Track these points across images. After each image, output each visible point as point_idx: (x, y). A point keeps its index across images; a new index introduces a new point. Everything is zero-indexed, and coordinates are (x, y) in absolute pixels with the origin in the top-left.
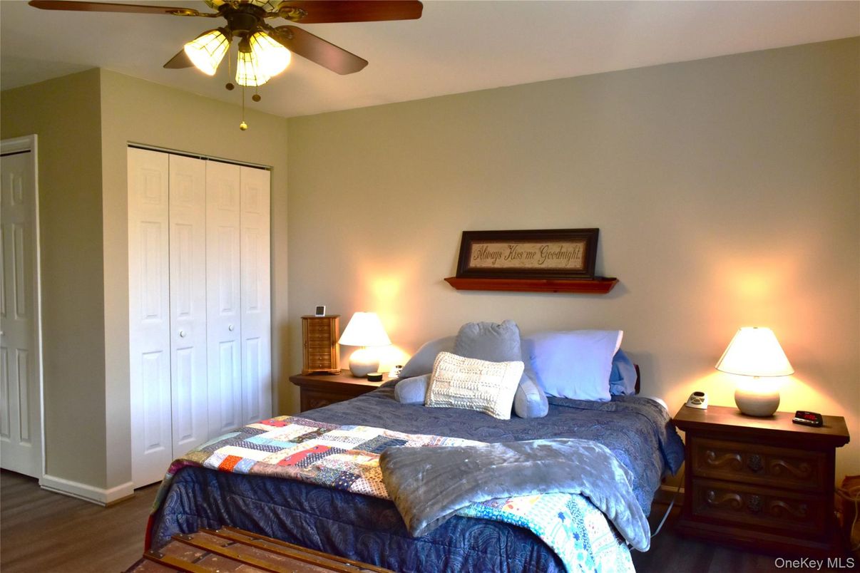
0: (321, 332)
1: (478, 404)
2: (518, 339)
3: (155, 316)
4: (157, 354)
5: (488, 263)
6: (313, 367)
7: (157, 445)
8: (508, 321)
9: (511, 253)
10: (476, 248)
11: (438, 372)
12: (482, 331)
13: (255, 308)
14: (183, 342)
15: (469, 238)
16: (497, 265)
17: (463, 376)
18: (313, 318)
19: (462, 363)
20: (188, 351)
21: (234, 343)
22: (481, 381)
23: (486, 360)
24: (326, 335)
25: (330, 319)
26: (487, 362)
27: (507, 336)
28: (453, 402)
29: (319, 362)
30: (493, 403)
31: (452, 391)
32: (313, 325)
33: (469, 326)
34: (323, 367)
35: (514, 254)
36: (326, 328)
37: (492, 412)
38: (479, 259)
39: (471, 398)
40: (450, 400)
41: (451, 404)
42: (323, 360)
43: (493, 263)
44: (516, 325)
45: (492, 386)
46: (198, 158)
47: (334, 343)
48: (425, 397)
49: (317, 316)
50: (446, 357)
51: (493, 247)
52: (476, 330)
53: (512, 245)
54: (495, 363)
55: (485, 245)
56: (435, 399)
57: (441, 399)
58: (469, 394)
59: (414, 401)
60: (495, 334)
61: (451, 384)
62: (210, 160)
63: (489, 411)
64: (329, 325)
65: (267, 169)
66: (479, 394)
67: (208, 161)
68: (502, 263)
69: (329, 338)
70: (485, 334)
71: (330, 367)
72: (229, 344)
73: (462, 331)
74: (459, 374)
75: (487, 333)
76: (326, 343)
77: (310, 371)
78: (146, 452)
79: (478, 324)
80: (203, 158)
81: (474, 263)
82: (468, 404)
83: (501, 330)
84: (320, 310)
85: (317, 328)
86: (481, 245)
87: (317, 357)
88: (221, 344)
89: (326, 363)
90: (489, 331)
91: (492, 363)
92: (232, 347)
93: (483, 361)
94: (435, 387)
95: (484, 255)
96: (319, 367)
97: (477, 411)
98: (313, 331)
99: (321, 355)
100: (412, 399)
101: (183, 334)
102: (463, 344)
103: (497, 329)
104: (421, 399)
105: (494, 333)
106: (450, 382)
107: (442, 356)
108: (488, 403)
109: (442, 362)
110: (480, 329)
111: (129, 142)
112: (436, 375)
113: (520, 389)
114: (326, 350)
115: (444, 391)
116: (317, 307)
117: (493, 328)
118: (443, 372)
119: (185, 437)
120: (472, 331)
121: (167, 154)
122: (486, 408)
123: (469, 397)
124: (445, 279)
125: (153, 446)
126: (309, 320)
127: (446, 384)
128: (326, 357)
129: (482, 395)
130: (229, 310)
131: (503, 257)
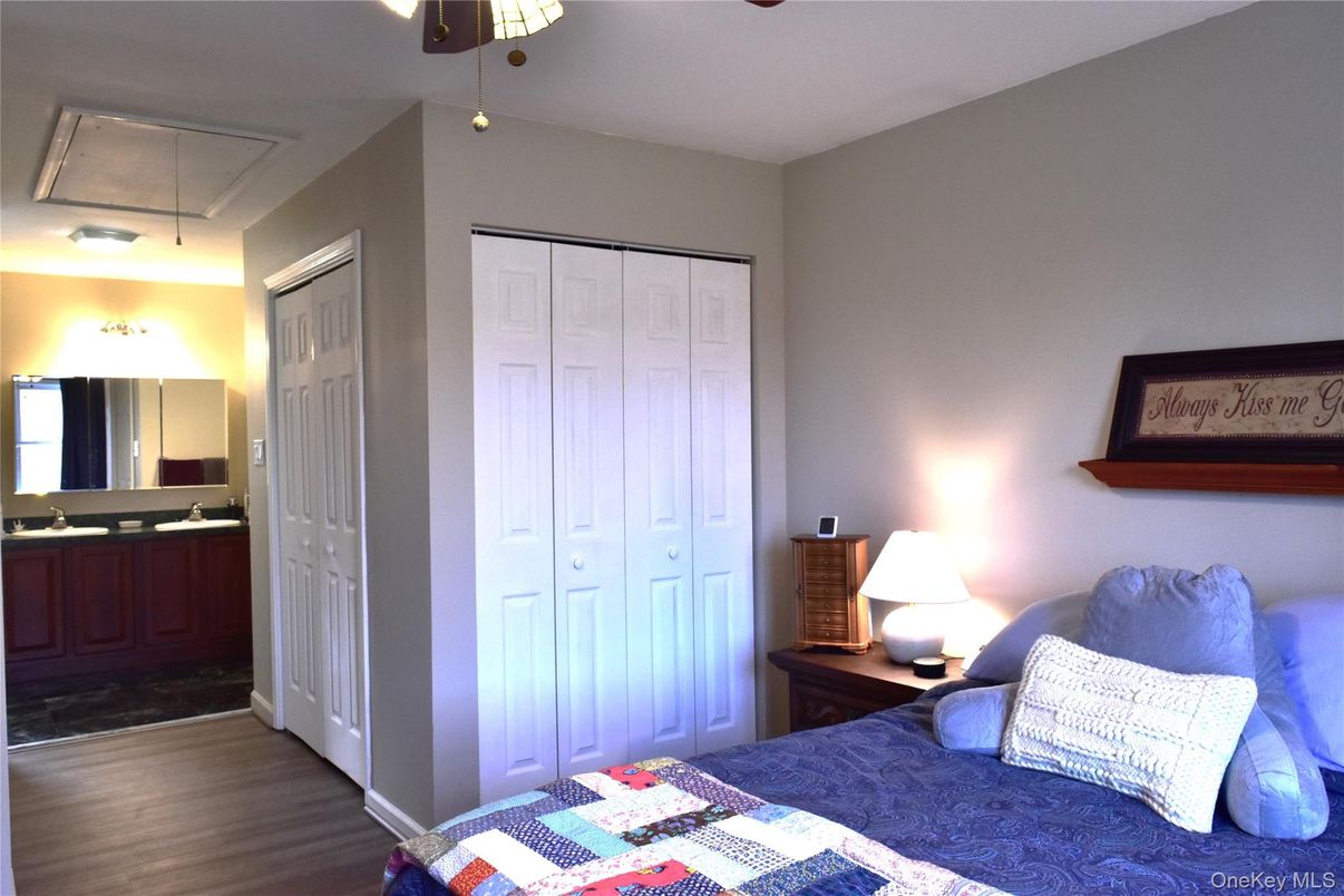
0: (829, 567)
1: (1126, 779)
2: (1246, 614)
3: (525, 530)
4: (529, 600)
5: (1184, 426)
6: (814, 637)
7: (531, 761)
8: (1220, 567)
9: (1241, 401)
10: (1154, 392)
11: (1030, 684)
12: (1151, 588)
13: (721, 517)
14: (578, 579)
15: (1138, 372)
16: (1206, 430)
17: (1089, 701)
18: (813, 541)
19: (1090, 667)
20: (590, 594)
21: (679, 581)
22: (1133, 719)
23: (1153, 666)
24: (838, 575)
25: (848, 541)
26: (1155, 672)
27: (1213, 606)
28: (1063, 763)
29: (824, 627)
30: (1163, 781)
31: (1061, 736)
32: (812, 554)
33: (1120, 575)
34: (832, 638)
35: (1249, 403)
36: (837, 560)
37: (1162, 806)
38: (1161, 418)
39: (1107, 761)
40: (1056, 757)
41: (1058, 765)
42: (832, 623)
43: (1197, 426)
44: (1243, 579)
45: (1160, 735)
46: (608, 247)
47: (854, 590)
48: (1002, 739)
49: (820, 536)
50: (1053, 649)
51: (1196, 390)
52: (1137, 585)
53: (1243, 382)
54: (1173, 676)
55: (1176, 386)
56: (1022, 749)
57: (1035, 750)
58: (1103, 749)
59: (972, 745)
60: (1182, 598)
61: (1059, 717)
62: (631, 249)
63: (1153, 799)
64: (843, 555)
65: (745, 262)
66: (1128, 754)
67: (626, 253)
68: (1218, 425)
69: (844, 580)
70: (1157, 597)
71: (845, 639)
72: (670, 584)
73: (1102, 587)
74: (1081, 695)
75: (1164, 597)
76: (838, 589)
77: (808, 643)
78: (511, 773)
79: (1143, 572)
80: (617, 248)
81: (1151, 425)
82: (1100, 772)
83: (1200, 592)
84: (827, 525)
85: (822, 559)
86: (1167, 386)
87: (821, 618)
88: (654, 584)
89: (838, 628)
90: (1168, 591)
91: (1165, 674)
92: (674, 589)
93: (1144, 668)
94: (1022, 717)
95: (1172, 407)
96: (826, 639)
97: (1122, 794)
98: (813, 567)
99: (829, 614)
100: (969, 741)
101: (578, 563)
102: (1102, 619)
103: (1189, 586)
104: (989, 743)
105: (1180, 596)
106: (1056, 713)
107: (1044, 645)
108: (1151, 780)
109: (1041, 660)
110: (1147, 584)
111: (473, 225)
112: (1027, 691)
113: (1243, 752)
114: (838, 604)
115: (1042, 732)
116: (823, 519)
117: (1178, 585)
118: (1043, 685)
119: (583, 750)
120: (1126, 589)
121: (548, 243)
122: (1145, 791)
123: (1102, 757)
124: (1082, 464)
125: (519, 763)
126: (804, 544)
127: (1047, 715)
128: (839, 618)
129: (1135, 757)
130: (670, 520)
131: (1220, 412)
